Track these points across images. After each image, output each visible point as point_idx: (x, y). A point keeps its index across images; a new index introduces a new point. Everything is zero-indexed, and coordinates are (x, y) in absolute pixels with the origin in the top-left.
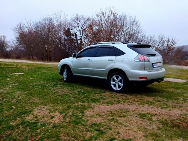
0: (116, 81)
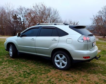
0: (60, 59)
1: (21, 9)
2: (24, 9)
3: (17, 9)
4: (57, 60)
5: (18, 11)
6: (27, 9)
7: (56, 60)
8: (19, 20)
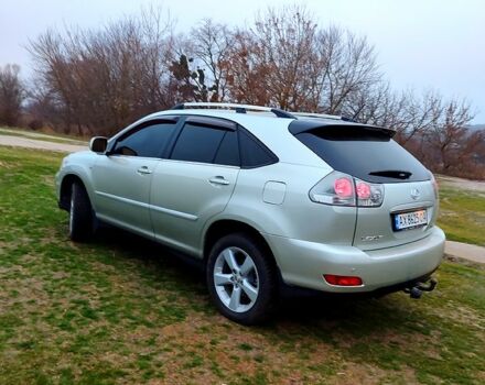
0: (234, 271)
1: (209, 34)
2: (222, 33)
3: (194, 32)
4: (224, 272)
5: (198, 42)
6: (235, 32)
7: (218, 274)
8: (197, 79)
